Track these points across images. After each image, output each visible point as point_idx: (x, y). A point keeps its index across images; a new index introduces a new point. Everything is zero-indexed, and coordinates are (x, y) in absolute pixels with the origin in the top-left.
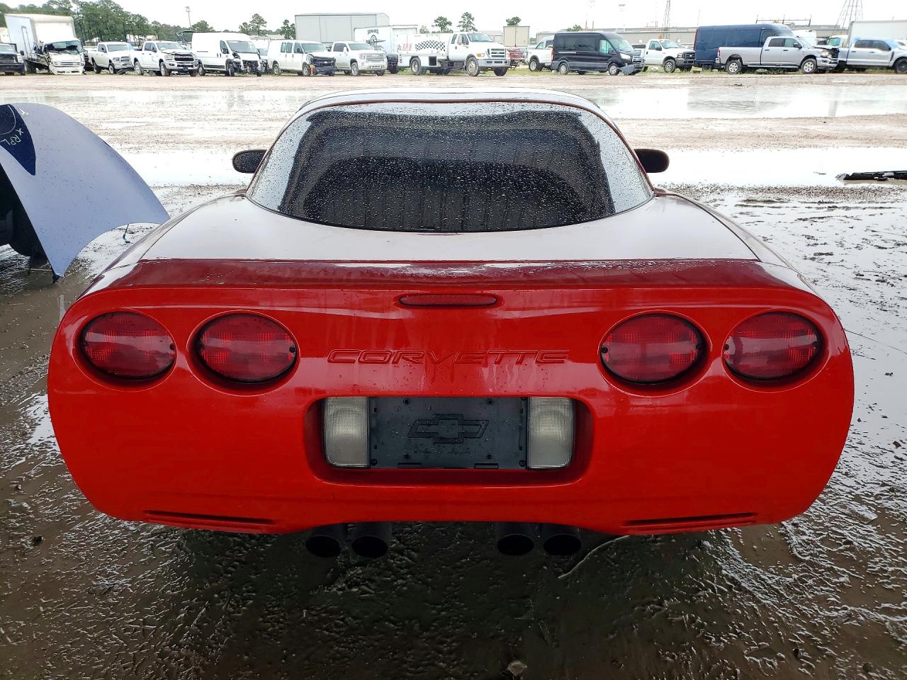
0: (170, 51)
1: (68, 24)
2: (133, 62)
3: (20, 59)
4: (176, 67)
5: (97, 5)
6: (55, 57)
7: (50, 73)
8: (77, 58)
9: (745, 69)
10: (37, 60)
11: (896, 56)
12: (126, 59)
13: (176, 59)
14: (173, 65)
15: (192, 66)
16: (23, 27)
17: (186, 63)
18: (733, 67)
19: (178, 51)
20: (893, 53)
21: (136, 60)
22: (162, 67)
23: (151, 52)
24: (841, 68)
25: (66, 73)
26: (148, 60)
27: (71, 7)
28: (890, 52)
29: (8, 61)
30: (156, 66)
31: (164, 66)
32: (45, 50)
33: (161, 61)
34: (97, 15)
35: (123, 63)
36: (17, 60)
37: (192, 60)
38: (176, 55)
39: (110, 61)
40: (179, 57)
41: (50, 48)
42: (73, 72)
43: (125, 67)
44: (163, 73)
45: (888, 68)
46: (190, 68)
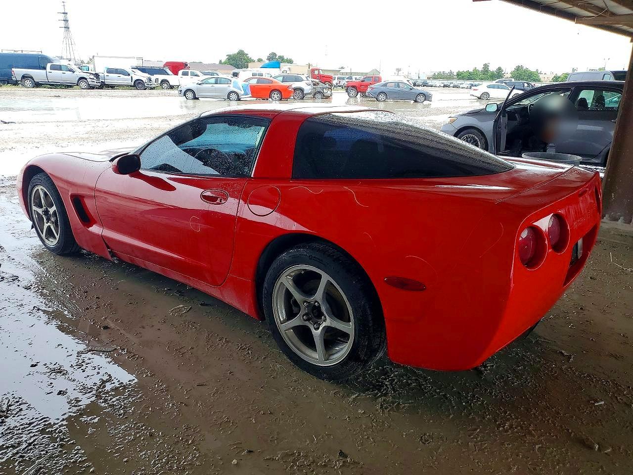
9: (37, 85)
11: (134, 79)
18: (28, 83)
20: (132, 77)
24: (103, 86)
28: (130, 77)
45: (131, 86)
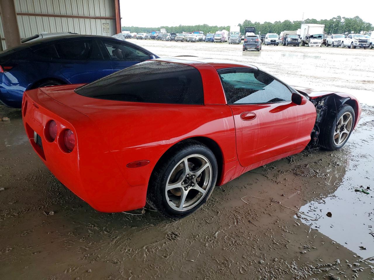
0: (358, 38)
1: (322, 27)
2: (341, 42)
3: (299, 40)
4: (358, 45)
5: (352, 19)
6: (312, 40)
7: (308, 46)
8: (320, 41)
10: (305, 41)
12: (339, 41)
13: (359, 42)
14: (357, 44)
15: (366, 45)
16: (305, 29)
17: (363, 43)
19: (361, 38)
21: (343, 42)
22: (352, 45)
23: (350, 39)
25: (314, 46)
26: (347, 42)
27: (341, 20)
29: (295, 41)
30: (349, 44)
31: (353, 44)
32: (309, 38)
33: (352, 42)
34: (350, 23)
35: (338, 43)
36: (298, 41)
37: (367, 42)
38: (360, 40)
39: (333, 42)
40: (361, 41)
41: (312, 37)
42: (316, 46)
43: (338, 44)
44: (351, 47)
46: (364, 46)
